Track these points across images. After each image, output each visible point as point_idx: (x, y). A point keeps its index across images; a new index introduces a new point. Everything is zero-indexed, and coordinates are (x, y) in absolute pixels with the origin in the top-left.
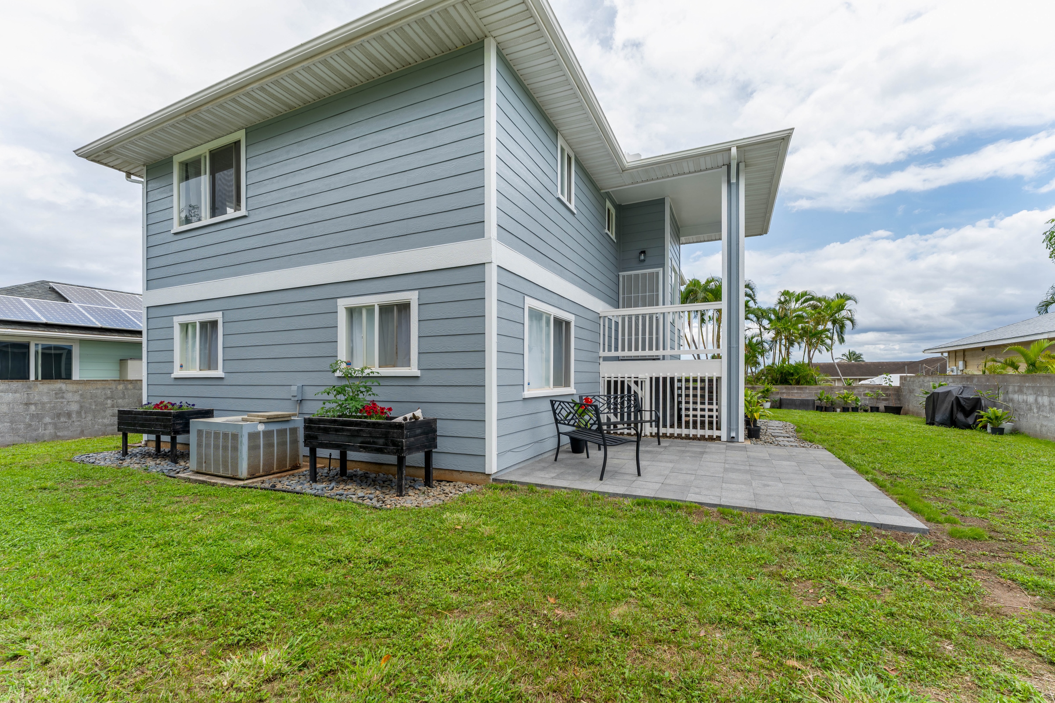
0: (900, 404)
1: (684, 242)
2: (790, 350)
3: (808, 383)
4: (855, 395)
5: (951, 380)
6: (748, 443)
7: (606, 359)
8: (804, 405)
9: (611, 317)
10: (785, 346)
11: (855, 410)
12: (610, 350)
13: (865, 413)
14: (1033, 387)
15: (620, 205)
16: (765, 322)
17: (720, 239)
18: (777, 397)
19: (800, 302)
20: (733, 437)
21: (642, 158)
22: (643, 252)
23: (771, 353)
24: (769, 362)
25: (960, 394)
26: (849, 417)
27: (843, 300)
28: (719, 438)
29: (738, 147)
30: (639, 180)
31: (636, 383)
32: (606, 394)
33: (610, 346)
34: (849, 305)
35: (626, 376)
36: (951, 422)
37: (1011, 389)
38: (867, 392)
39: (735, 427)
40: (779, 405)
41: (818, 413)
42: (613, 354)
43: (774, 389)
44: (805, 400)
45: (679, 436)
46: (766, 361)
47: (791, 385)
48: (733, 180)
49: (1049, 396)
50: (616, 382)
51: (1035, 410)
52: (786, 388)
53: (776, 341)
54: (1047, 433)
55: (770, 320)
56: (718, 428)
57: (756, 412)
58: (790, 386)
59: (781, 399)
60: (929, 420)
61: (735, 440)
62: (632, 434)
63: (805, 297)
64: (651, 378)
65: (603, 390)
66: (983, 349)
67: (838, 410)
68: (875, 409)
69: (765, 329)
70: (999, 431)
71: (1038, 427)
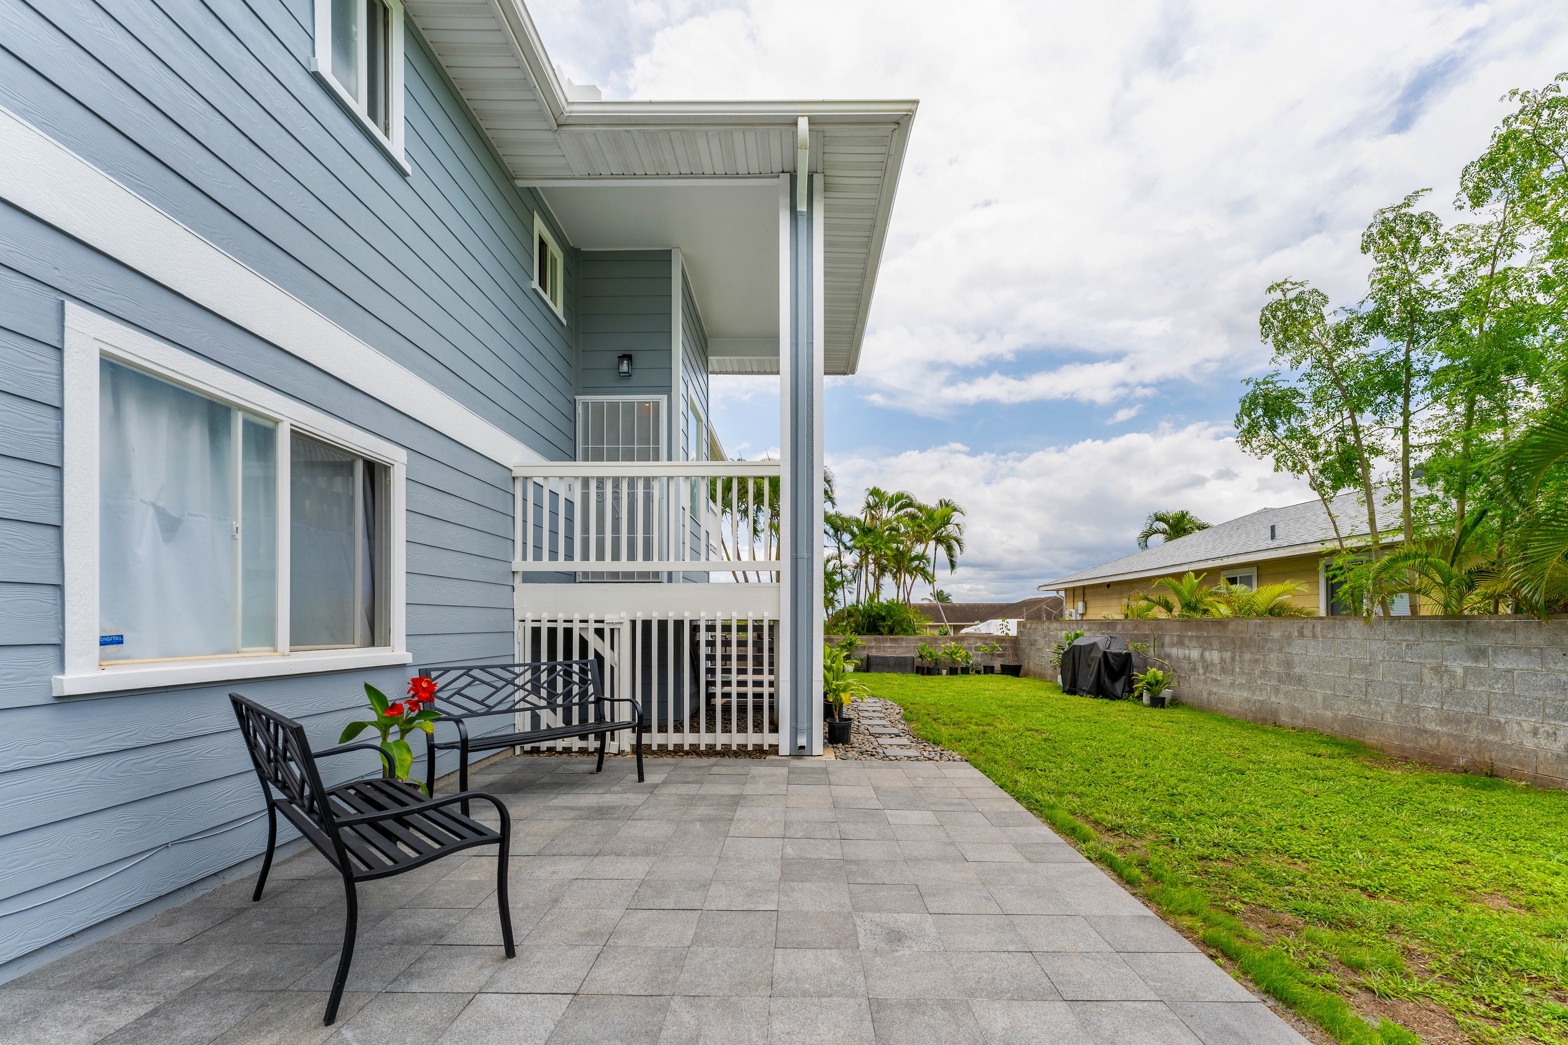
0: (1017, 661)
1: (717, 369)
2: (881, 582)
3: (905, 631)
4: (964, 649)
5: (1085, 627)
6: (830, 756)
7: (530, 577)
8: (900, 665)
9: (540, 481)
10: (874, 575)
11: (965, 671)
12: (538, 557)
13: (978, 676)
14: (1198, 638)
15: (577, 250)
16: (846, 537)
17: (778, 373)
18: (864, 654)
19: (894, 508)
20: (802, 747)
21: (603, 99)
22: (629, 357)
23: (855, 586)
24: (851, 599)
25: (1108, 648)
26: (960, 683)
27: (949, 510)
28: (774, 749)
29: (812, 121)
30: (605, 172)
31: (600, 633)
32: (528, 660)
33: (538, 548)
34: (956, 518)
35: (577, 617)
36: (1100, 691)
37: (1167, 639)
38: (979, 644)
39: (805, 726)
40: (867, 666)
41: (920, 677)
42: (546, 565)
43: (859, 640)
44: (902, 658)
45: (695, 750)
46: (847, 598)
47: (882, 634)
48: (802, 207)
49: (1220, 651)
50: (552, 632)
51: (1201, 671)
52: (875, 640)
53: (861, 567)
54: (1217, 703)
55: (852, 534)
56: (774, 728)
57: (844, 691)
58: (880, 637)
59: (868, 657)
60: (1067, 687)
61: (806, 752)
62: (591, 749)
63: (903, 501)
64: (633, 623)
65: (522, 653)
66: (1108, 585)
67: (944, 672)
68: (989, 670)
69: (847, 548)
70: (1157, 702)
71: (1205, 694)
